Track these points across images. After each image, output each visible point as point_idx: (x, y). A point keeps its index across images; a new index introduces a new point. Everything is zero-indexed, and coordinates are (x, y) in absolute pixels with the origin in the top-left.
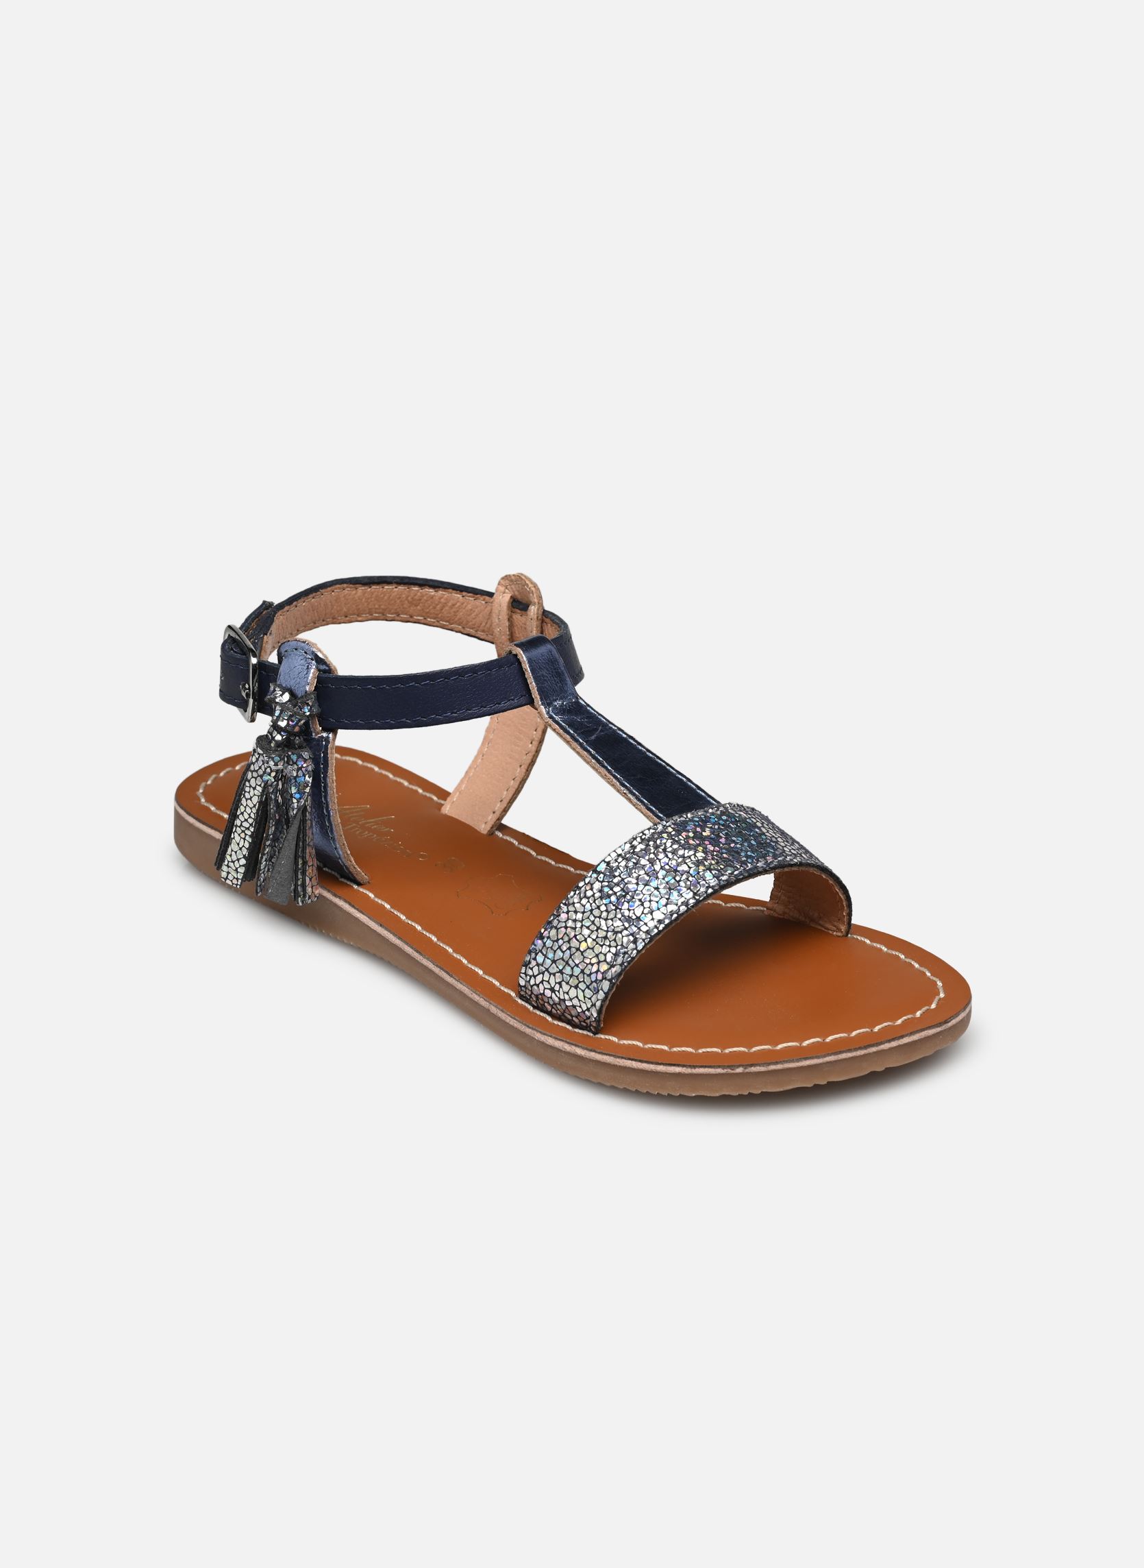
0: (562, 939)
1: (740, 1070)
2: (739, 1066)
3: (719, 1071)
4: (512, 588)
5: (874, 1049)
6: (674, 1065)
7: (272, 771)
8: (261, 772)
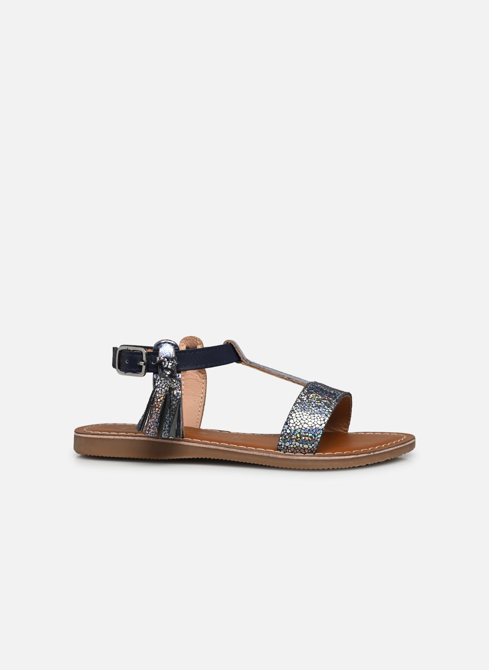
0: (296, 422)
2: (372, 452)
3: (366, 455)
4: (186, 343)
6: (351, 455)
7: (168, 385)
8: (164, 387)
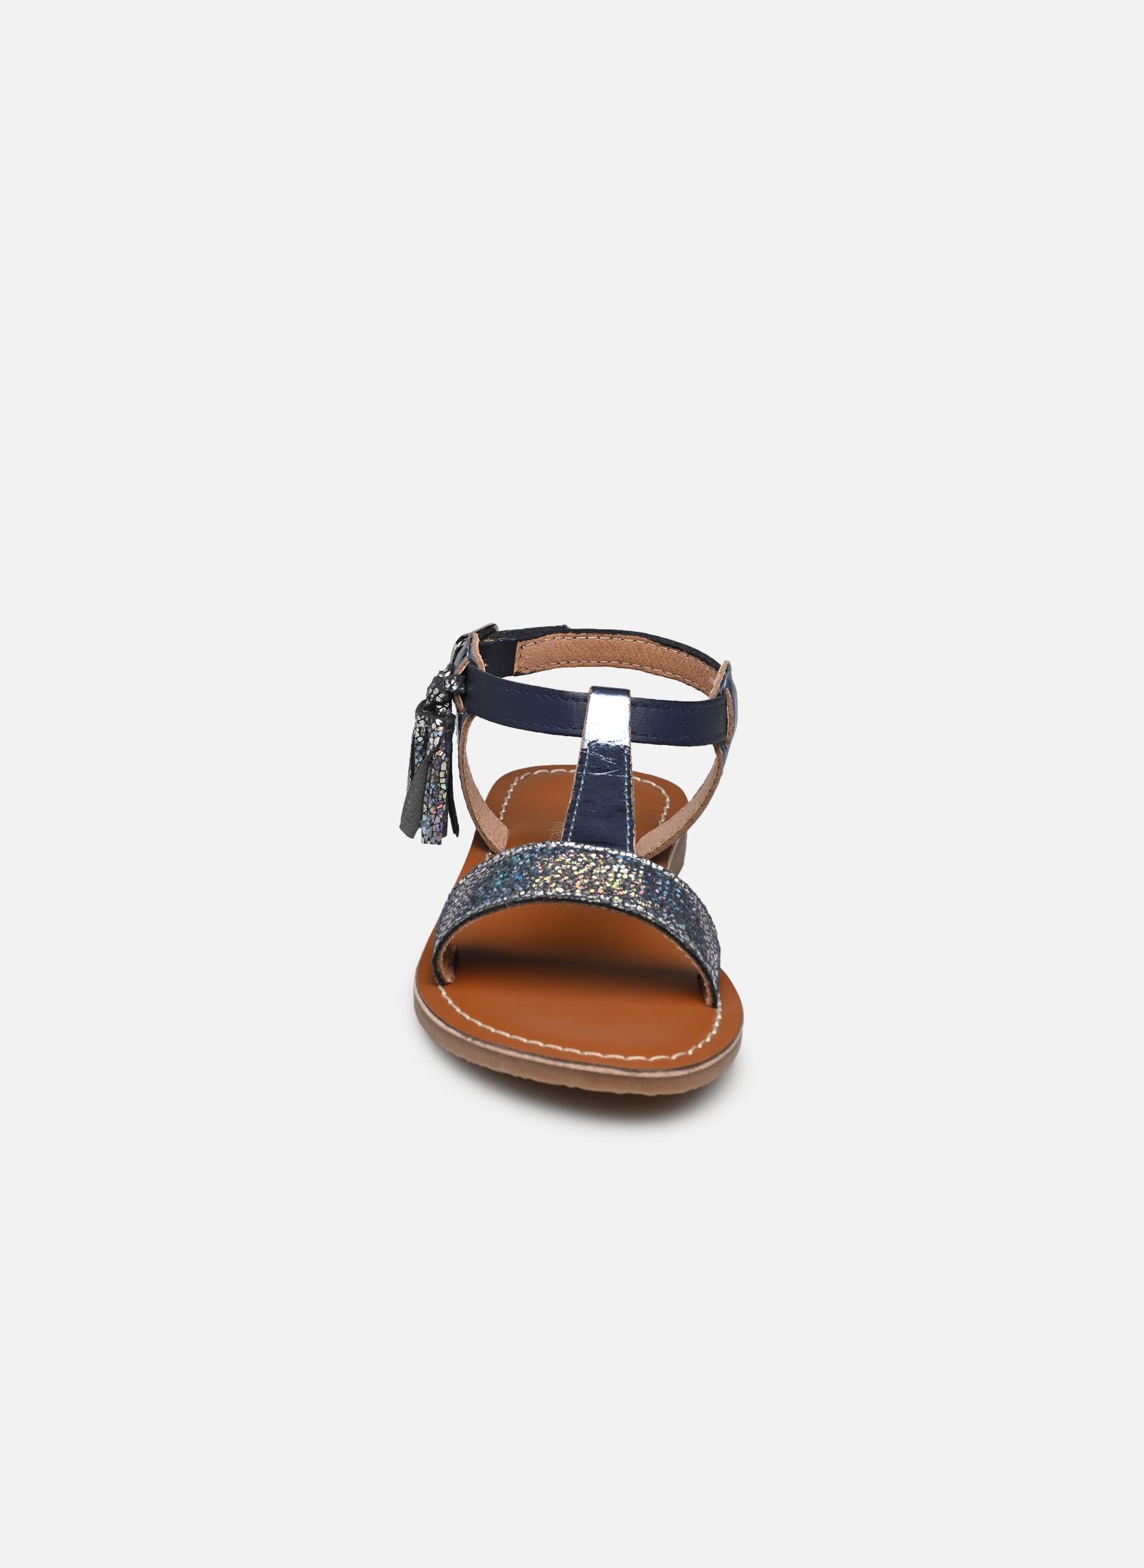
1: (469, 1040)
5: (561, 1064)
